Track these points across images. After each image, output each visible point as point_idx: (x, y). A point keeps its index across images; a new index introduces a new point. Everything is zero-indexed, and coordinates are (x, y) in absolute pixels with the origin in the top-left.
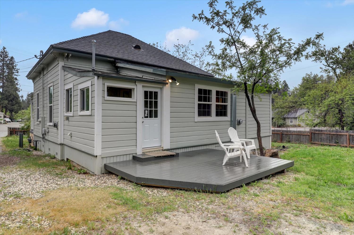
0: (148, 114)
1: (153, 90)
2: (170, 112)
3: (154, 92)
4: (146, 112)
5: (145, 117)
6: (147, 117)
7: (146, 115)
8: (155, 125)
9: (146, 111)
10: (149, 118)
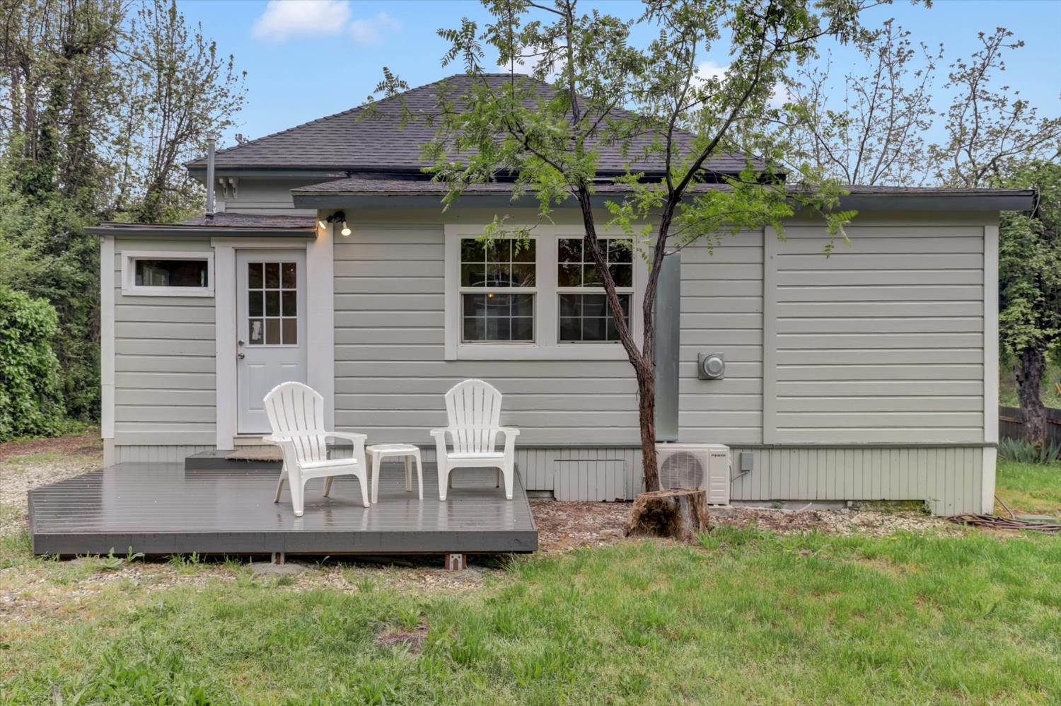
0: (261, 334)
1: (280, 259)
2: (335, 327)
3: (283, 264)
4: (254, 326)
5: (252, 342)
6: (260, 341)
7: (256, 336)
8: (284, 366)
9: (257, 325)
10: (265, 345)
